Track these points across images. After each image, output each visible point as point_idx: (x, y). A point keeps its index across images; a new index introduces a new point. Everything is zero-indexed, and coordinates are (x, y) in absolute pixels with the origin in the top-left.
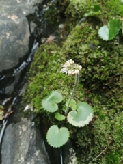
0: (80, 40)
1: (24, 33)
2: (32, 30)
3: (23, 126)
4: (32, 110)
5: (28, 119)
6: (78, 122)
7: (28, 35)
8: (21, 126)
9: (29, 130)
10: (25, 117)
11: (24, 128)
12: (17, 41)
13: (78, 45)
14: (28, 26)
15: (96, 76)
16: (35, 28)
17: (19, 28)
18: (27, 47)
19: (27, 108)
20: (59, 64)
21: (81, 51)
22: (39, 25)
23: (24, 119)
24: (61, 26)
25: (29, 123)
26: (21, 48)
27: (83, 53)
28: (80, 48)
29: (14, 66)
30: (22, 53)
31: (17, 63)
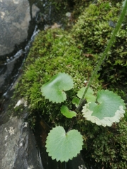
0: (97, 17)
1: (24, 16)
2: (34, 14)
3: (11, 128)
4: (26, 105)
5: (19, 118)
6: (101, 118)
7: (28, 19)
8: (8, 129)
9: (19, 134)
10: (14, 116)
11: (12, 131)
12: (14, 24)
13: (94, 23)
14: (29, 8)
15: (119, 62)
16: (38, 13)
17: (18, 9)
18: (26, 32)
19: (19, 103)
20: (66, 47)
21: (97, 30)
22: (42, 10)
23: (13, 119)
24: (68, 14)
25: (20, 123)
26: (19, 33)
27: (101, 33)
28: (97, 26)
29: (7, 52)
30: (19, 38)
31: (12, 50)
